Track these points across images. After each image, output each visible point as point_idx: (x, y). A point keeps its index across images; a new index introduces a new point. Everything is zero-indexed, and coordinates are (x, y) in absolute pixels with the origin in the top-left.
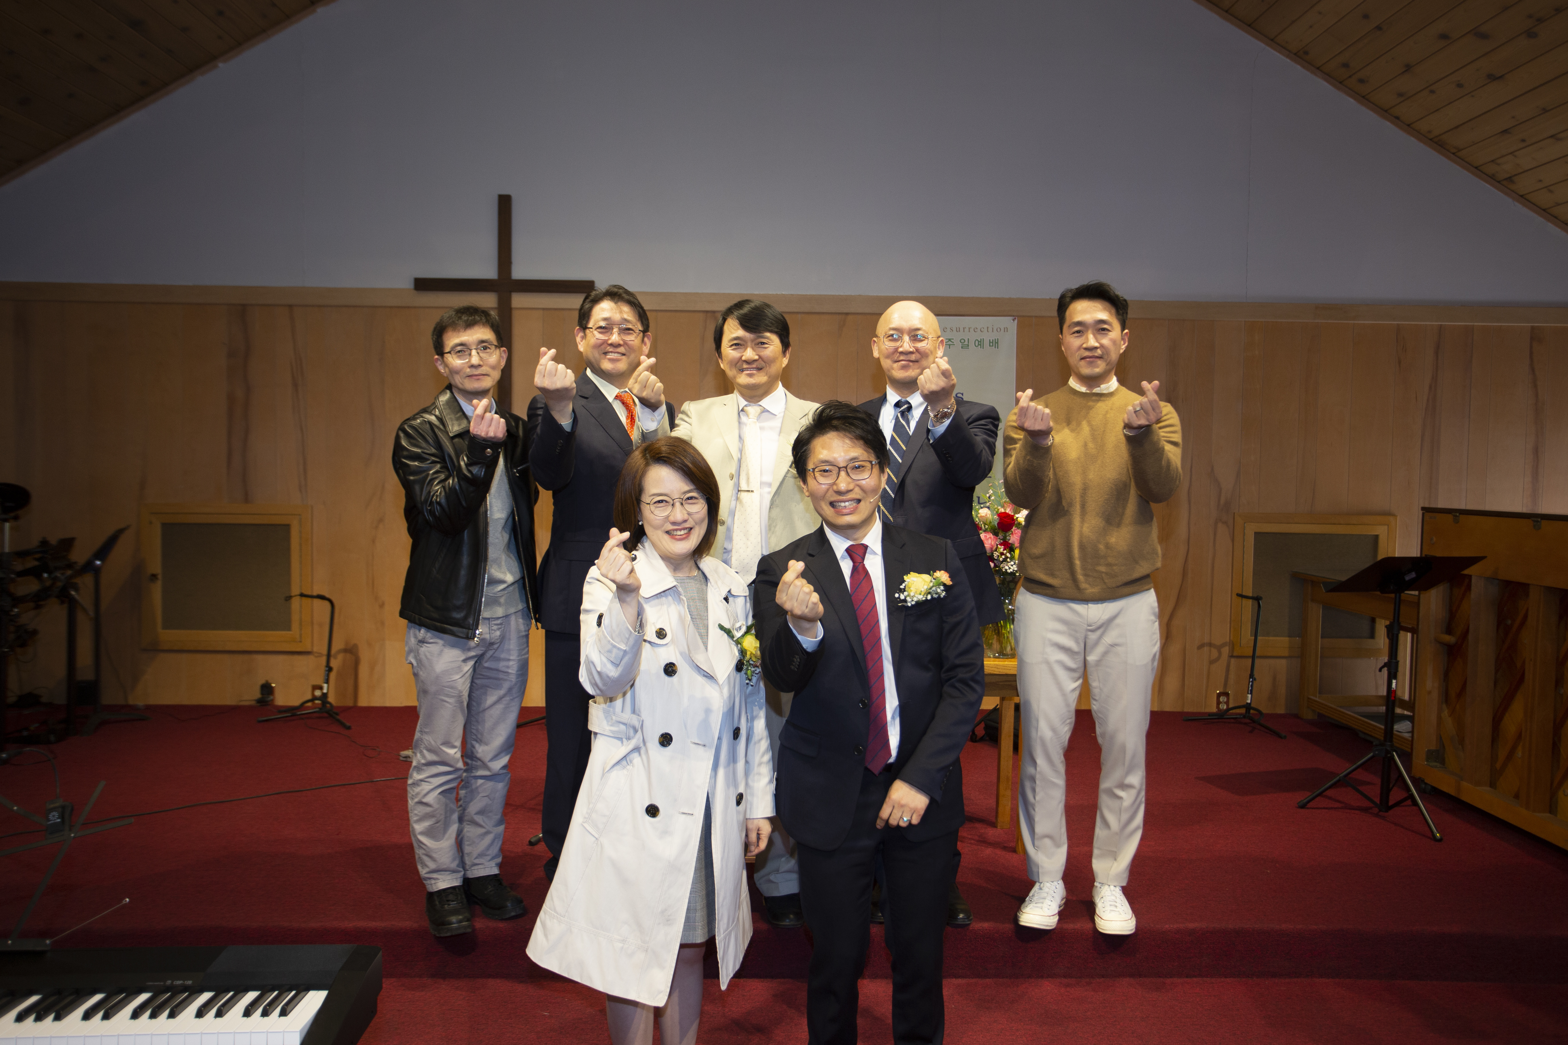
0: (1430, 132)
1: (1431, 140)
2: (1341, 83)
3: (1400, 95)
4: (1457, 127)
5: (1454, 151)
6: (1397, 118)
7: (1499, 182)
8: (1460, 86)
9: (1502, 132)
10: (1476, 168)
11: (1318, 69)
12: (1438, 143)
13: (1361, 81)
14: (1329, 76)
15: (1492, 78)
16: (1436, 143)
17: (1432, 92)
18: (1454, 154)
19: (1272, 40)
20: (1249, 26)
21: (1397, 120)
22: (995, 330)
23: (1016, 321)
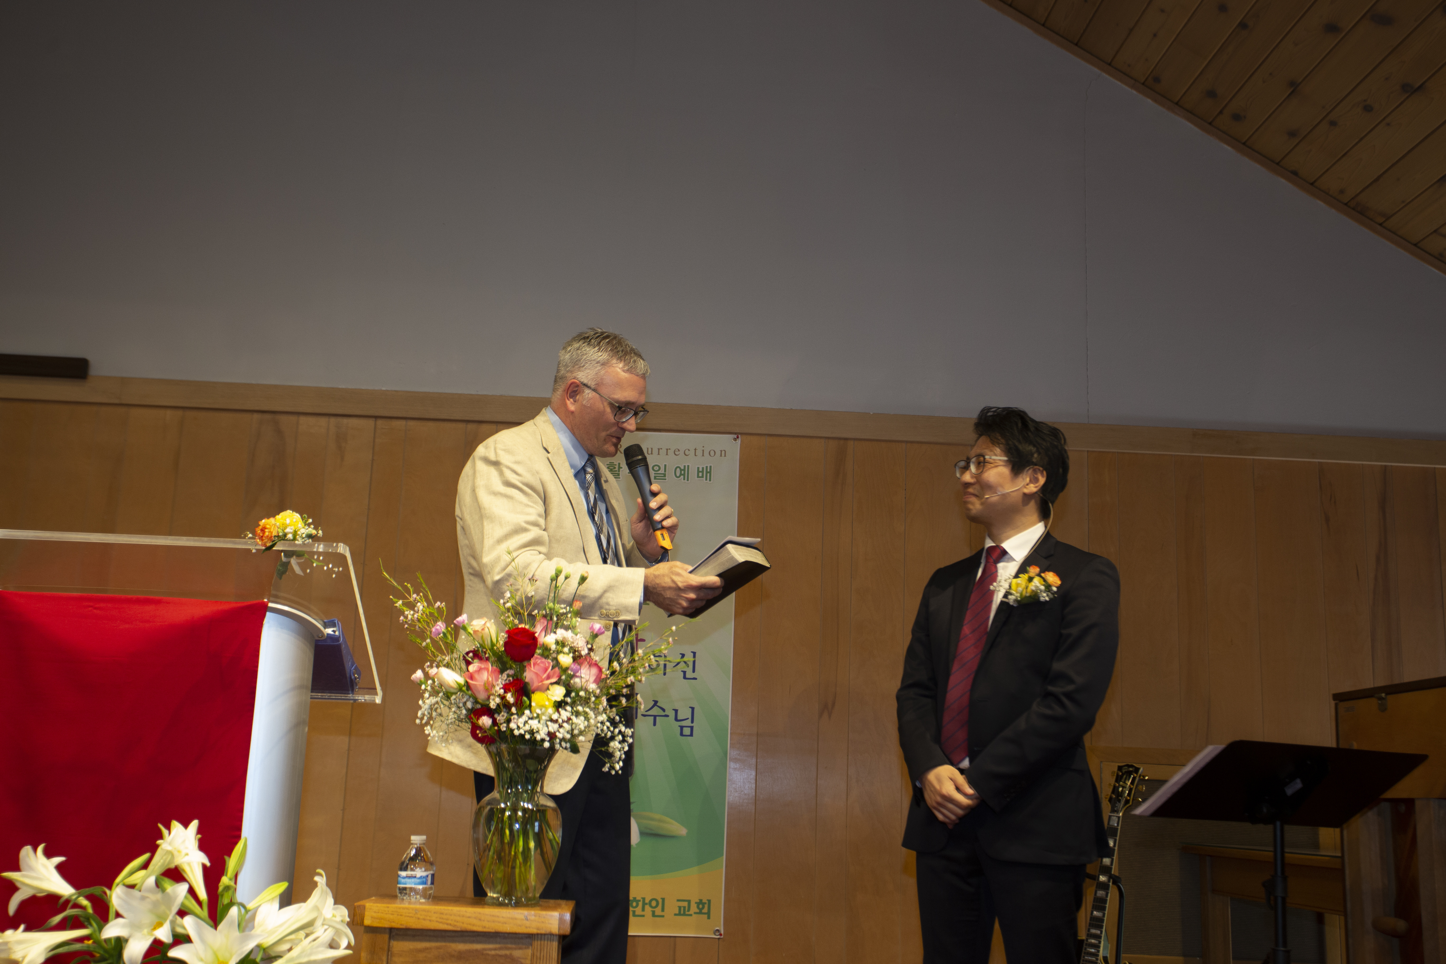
0: (1342, 192)
1: (1346, 204)
3: (1292, 134)
4: (1377, 180)
5: (1381, 220)
6: (1295, 173)
8: (1368, 109)
9: (1439, 181)
10: (1415, 244)
11: (1177, 105)
12: (1358, 209)
13: (1237, 117)
14: (1192, 114)
15: (1409, 90)
16: (1353, 209)
17: (1333, 123)
18: (1381, 225)
21: (1294, 175)
22: (706, 453)
23: (739, 441)
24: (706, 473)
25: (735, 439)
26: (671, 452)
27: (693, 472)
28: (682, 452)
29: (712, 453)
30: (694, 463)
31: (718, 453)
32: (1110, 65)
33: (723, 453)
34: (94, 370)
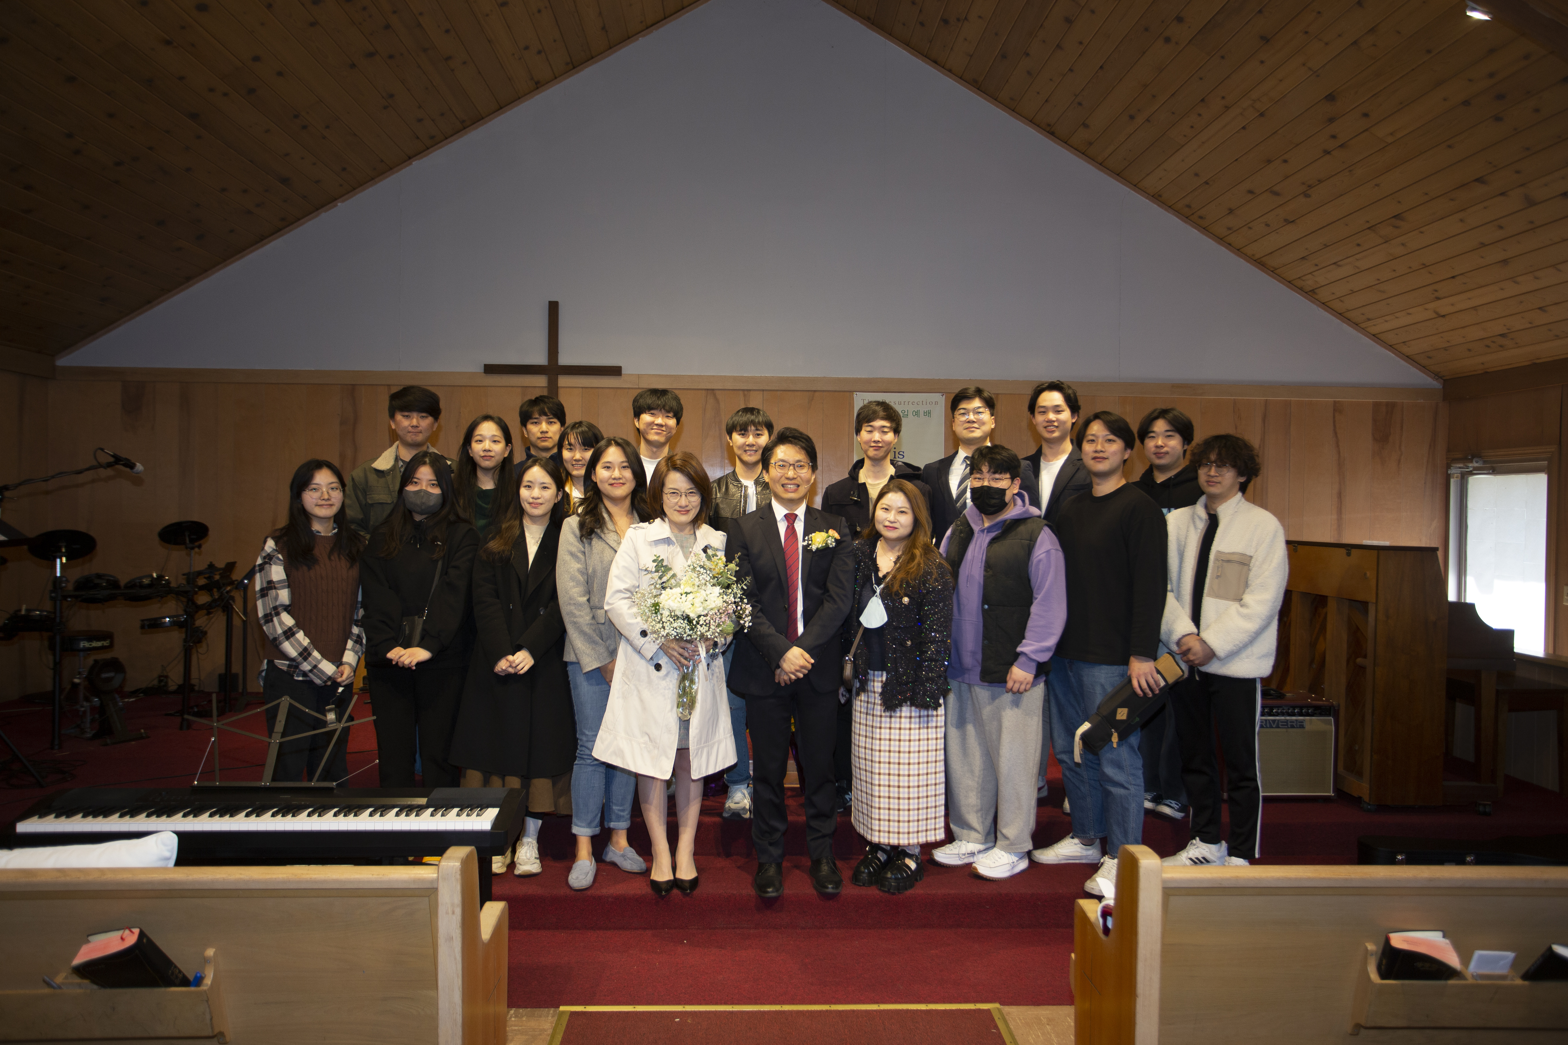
0: (1253, 255)
1: (1255, 261)
2: (1187, 218)
3: (1229, 229)
4: (1271, 253)
5: (1272, 269)
6: (1230, 244)
7: (1306, 293)
8: (1267, 225)
9: (1301, 258)
10: (1289, 282)
11: (1170, 207)
12: (1260, 263)
13: (1201, 217)
14: (1178, 213)
15: (1288, 222)
16: (1259, 263)
17: (1250, 228)
18: (1272, 271)
19: (1135, 186)
20: (1118, 175)
21: (1229, 246)
22: (928, 403)
23: (944, 397)
24: (928, 413)
25: (942, 396)
26: (910, 403)
27: (922, 413)
28: (916, 403)
29: (931, 403)
30: (922, 409)
31: (934, 403)
32: (1136, 186)
33: (936, 403)
34: (623, 372)
